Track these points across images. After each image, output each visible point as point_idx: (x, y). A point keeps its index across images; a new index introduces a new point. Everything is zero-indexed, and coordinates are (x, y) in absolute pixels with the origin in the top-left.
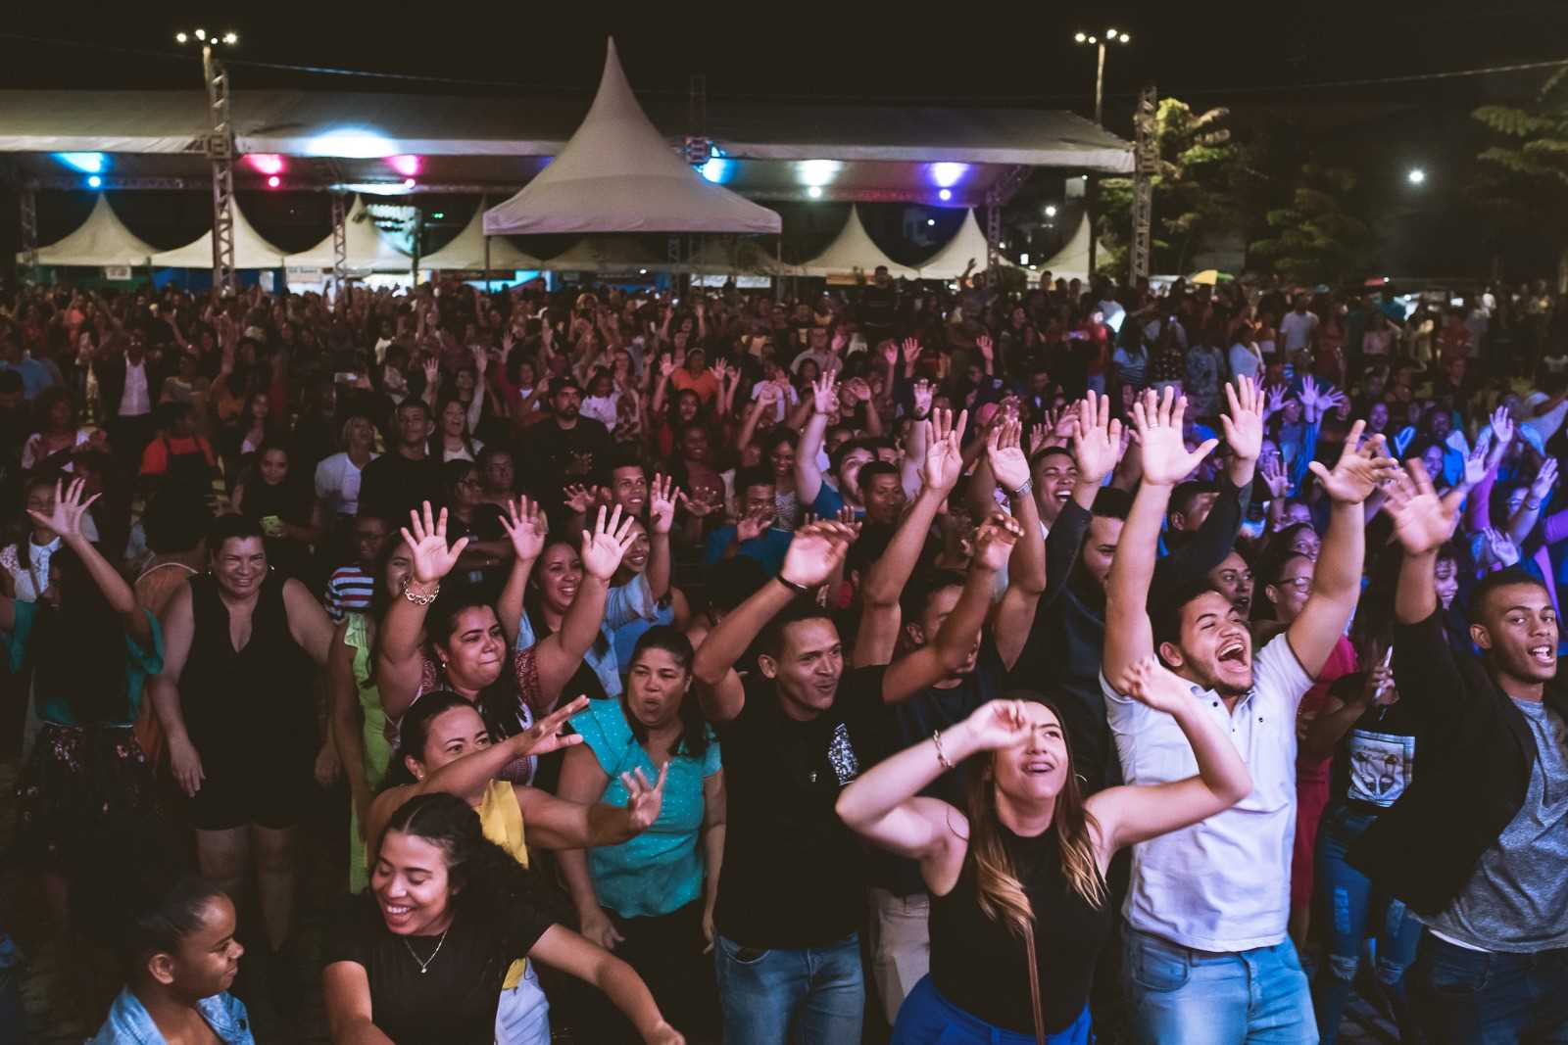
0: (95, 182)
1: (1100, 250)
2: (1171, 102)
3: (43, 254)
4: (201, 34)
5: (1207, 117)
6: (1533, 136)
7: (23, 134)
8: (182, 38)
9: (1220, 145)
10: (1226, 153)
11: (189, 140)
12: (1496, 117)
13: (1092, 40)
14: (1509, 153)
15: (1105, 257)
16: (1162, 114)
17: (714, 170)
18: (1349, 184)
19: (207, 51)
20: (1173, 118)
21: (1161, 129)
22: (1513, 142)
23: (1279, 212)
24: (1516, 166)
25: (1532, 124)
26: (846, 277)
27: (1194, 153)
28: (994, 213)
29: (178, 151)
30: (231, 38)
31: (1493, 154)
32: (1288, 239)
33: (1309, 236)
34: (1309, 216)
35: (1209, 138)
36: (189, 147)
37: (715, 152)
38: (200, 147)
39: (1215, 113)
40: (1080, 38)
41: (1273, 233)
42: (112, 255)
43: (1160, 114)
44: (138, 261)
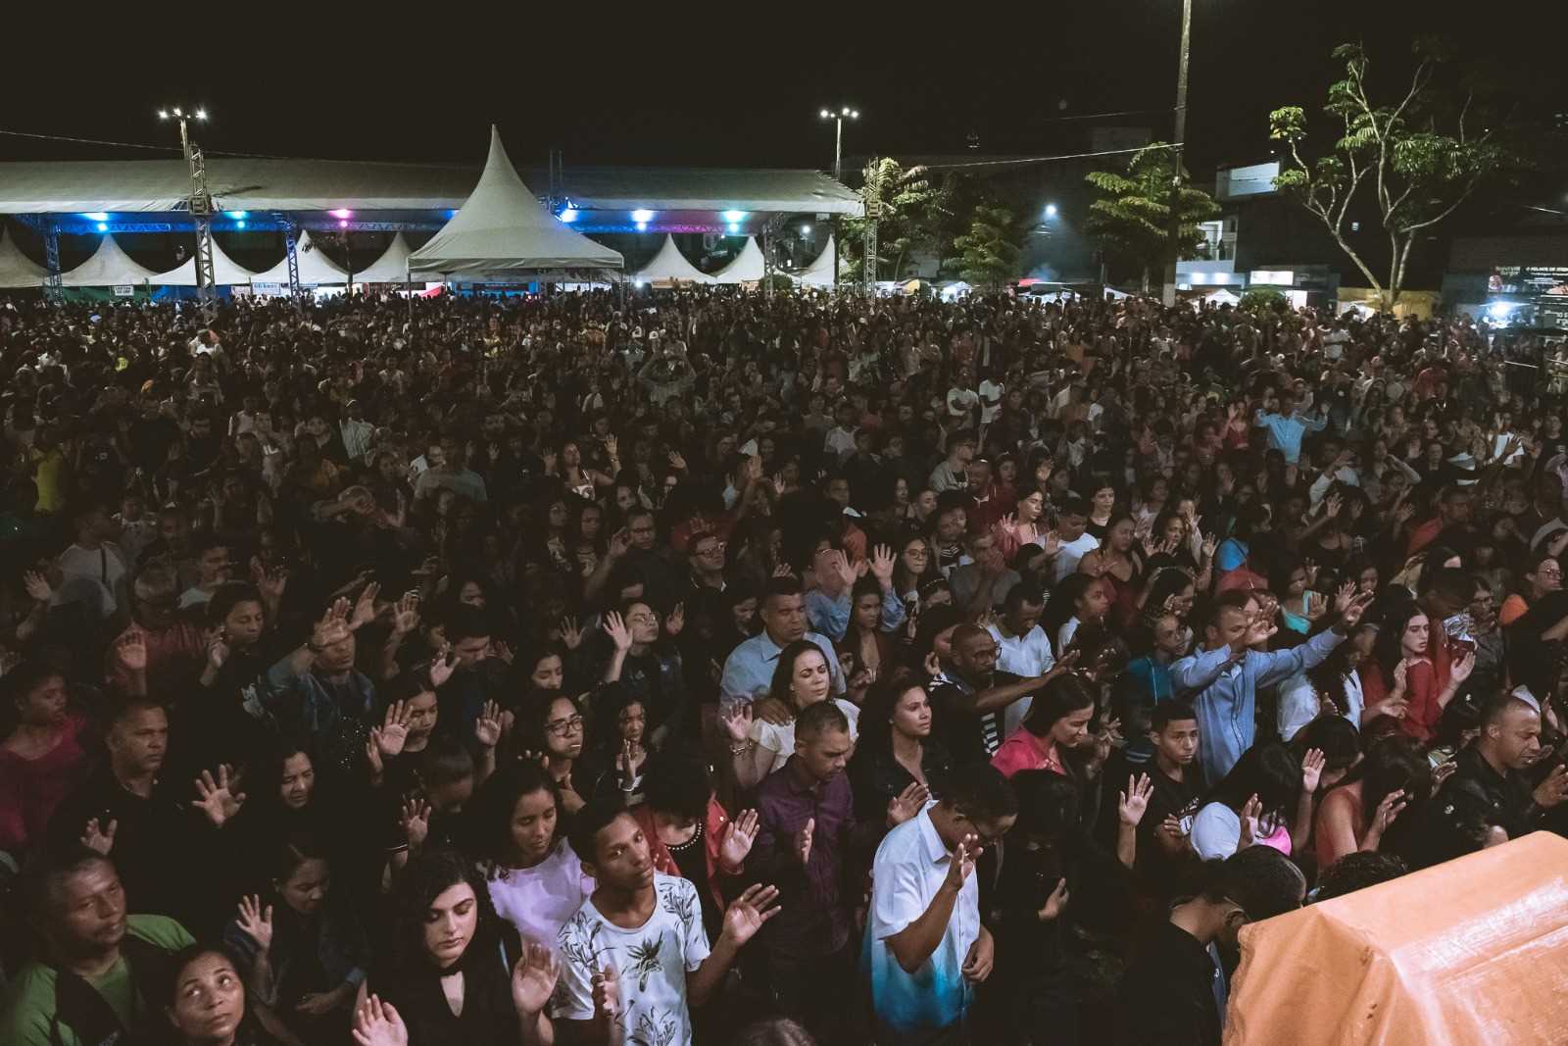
0: (103, 228)
1: (842, 263)
2: (888, 160)
3: (66, 278)
4: (178, 112)
5: (912, 172)
6: (1125, 193)
7: (46, 200)
8: (163, 115)
9: (921, 190)
10: (925, 195)
11: (176, 201)
12: (1102, 180)
13: (833, 115)
14: (1110, 204)
15: (845, 266)
16: (883, 168)
17: (569, 215)
18: (1007, 220)
19: (183, 125)
20: (889, 173)
21: (881, 178)
22: (1113, 196)
23: (962, 238)
24: (1114, 213)
25: (1125, 184)
26: (665, 283)
27: (905, 197)
28: (768, 239)
29: (168, 210)
30: (202, 115)
31: (1100, 204)
32: (967, 258)
33: (982, 256)
34: (982, 241)
35: (914, 185)
36: (176, 207)
37: (570, 205)
38: (184, 207)
39: (918, 168)
40: (824, 114)
41: (959, 253)
42: (117, 277)
43: (880, 170)
44: (139, 281)
